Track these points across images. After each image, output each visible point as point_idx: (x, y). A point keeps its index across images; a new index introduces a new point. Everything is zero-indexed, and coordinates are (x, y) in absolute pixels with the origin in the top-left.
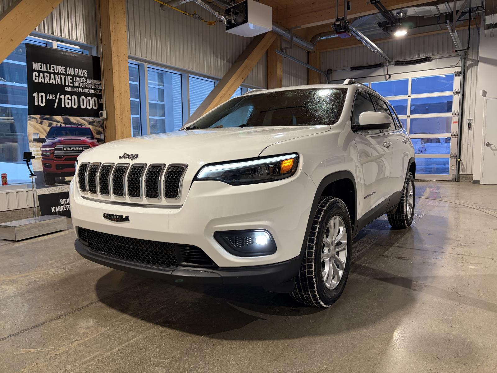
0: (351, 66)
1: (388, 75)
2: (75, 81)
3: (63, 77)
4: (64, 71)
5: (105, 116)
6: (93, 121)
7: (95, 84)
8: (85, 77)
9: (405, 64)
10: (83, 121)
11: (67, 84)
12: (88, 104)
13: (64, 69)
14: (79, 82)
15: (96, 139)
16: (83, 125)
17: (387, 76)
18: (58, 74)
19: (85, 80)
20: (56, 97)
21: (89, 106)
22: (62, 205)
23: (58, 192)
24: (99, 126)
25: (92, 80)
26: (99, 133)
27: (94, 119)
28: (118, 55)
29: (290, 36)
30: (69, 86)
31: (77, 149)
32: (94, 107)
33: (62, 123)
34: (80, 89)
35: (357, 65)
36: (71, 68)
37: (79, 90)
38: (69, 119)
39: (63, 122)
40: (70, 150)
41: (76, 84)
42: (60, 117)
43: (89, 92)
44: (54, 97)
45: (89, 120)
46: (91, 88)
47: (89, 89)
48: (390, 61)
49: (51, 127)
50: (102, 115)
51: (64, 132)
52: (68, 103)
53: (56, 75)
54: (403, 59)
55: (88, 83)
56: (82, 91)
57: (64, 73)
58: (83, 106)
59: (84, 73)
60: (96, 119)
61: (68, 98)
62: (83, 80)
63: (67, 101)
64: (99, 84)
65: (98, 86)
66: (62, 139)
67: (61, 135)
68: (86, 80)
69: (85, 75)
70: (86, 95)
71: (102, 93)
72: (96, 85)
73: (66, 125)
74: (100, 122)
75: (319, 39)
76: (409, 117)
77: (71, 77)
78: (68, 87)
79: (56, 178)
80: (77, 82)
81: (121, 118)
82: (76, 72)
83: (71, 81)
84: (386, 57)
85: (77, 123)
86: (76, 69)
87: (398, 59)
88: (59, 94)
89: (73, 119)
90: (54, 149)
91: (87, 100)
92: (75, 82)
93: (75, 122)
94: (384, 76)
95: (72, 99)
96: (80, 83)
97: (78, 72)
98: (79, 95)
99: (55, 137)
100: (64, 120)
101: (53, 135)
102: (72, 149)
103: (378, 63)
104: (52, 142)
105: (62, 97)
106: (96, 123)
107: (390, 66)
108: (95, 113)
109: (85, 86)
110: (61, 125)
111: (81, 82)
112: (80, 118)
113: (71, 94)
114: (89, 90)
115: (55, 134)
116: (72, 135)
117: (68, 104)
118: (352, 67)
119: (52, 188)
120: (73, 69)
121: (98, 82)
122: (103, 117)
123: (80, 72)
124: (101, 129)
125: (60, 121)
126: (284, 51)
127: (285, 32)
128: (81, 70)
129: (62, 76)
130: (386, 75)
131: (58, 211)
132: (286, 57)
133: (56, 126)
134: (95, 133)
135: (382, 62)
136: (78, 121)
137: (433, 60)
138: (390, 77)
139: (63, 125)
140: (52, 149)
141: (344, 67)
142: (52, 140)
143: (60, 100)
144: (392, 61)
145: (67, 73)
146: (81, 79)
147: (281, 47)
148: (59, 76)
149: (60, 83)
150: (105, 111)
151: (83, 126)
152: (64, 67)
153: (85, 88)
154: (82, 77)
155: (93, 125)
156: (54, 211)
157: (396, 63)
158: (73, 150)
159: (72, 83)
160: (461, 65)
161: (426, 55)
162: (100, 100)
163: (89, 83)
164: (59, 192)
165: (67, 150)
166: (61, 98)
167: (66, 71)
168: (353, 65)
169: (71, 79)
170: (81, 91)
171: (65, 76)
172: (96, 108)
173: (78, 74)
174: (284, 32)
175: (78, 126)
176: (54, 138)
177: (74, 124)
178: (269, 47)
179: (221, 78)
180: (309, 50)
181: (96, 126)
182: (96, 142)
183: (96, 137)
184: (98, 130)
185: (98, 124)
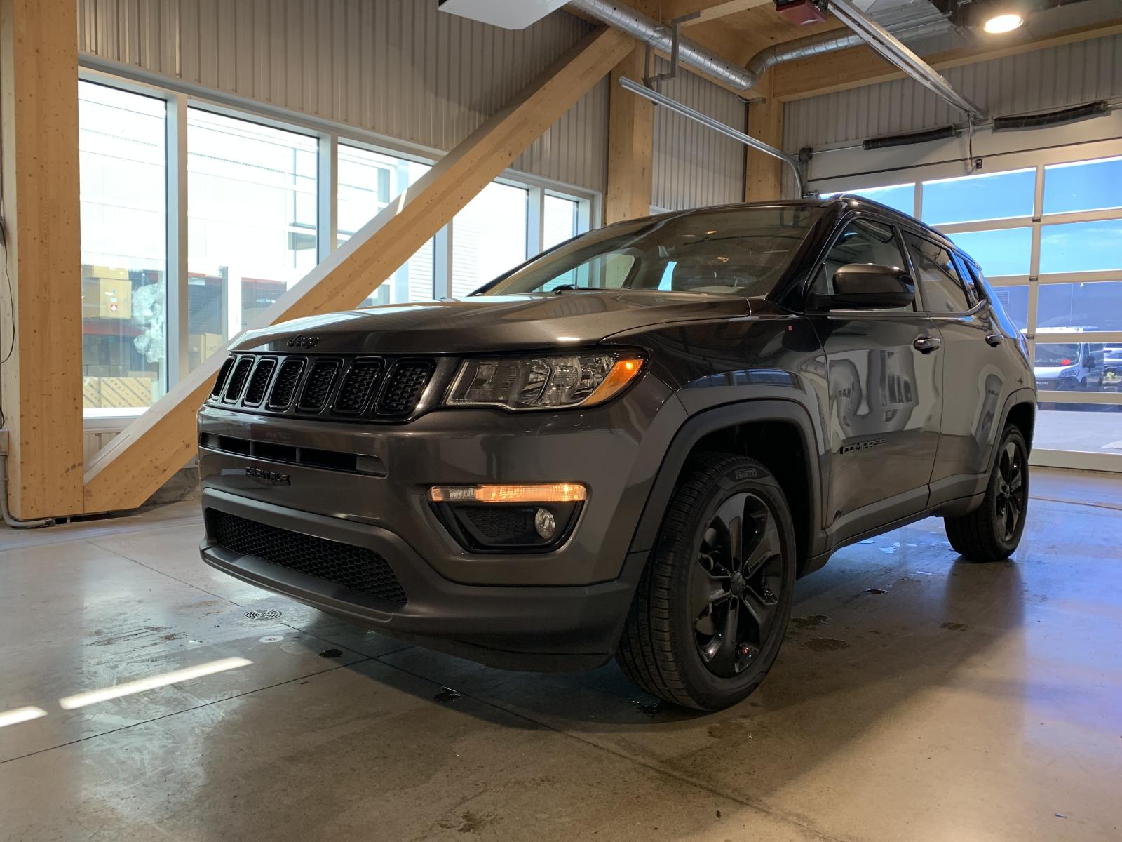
0: (867, 137)
1: (971, 158)
9: (1025, 126)
17: (969, 161)
29: (670, 42)
35: (884, 133)
48: (980, 117)
54: (1019, 111)
75: (771, 61)
76: (1036, 280)
81: (42, 241)
84: (967, 107)
87: (1006, 112)
94: (962, 162)
103: (943, 124)
107: (977, 133)
118: (868, 139)
126: (654, 84)
127: (655, 31)
130: (966, 159)
135: (957, 122)
137: (1113, 112)
138: (978, 166)
141: (847, 140)
144: (986, 120)
147: (647, 72)
157: (999, 122)
161: (1090, 99)
168: (873, 134)
174: (650, 32)
178: (610, 73)
179: (445, 153)
180: (748, 98)
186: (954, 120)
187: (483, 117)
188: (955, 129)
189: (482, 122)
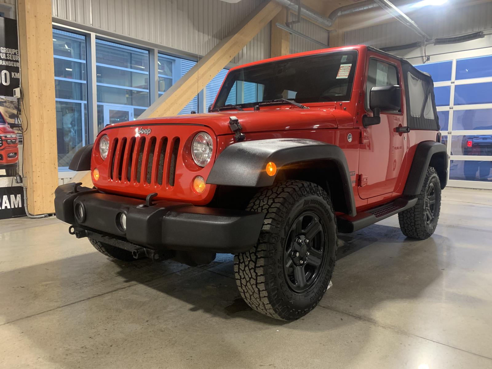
1: (425, 56)
5: (18, 95)
6: (3, 100)
9: (448, 42)
15: (9, 124)
17: (424, 58)
24: (13, 108)
25: (1, 48)
26: (12, 116)
27: (4, 98)
29: (298, 6)
32: (3, 82)
35: (388, 45)
48: (429, 38)
54: (446, 36)
60: (8, 98)
64: (12, 54)
65: (12, 56)
71: (19, 65)
72: (7, 55)
74: (14, 103)
75: (340, 14)
76: (452, 108)
81: (39, 98)
84: (424, 34)
87: (440, 36)
94: (421, 58)
106: (8, 103)
107: (428, 45)
121: (12, 51)
122: (16, 95)
124: (15, 112)
126: (291, 26)
127: (291, 2)
132: (292, 33)
134: (7, 116)
137: (485, 36)
138: (428, 59)
144: (432, 40)
147: (287, 20)
155: (3, 106)
157: (436, 41)
161: (476, 30)
162: (15, 75)
172: (8, 84)
178: (271, 21)
180: (329, 30)
181: (8, 108)
182: (8, 127)
183: (7, 121)
184: (12, 113)
185: (10, 105)
186: (418, 40)
187: (218, 40)
188: (418, 44)
189: (218, 43)
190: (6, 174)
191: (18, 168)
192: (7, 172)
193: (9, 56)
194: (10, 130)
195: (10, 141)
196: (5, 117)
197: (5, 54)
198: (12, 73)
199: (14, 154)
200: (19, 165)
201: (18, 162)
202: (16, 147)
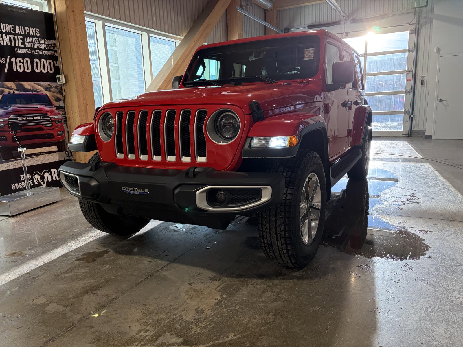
0: (308, 24)
1: (345, 33)
2: (26, 41)
3: (12, 37)
4: (13, 30)
5: (63, 81)
6: (50, 86)
7: (49, 45)
8: (37, 37)
10: (40, 87)
11: (17, 45)
12: (42, 67)
13: (13, 27)
14: (31, 42)
15: (55, 106)
16: (39, 91)
18: (6, 33)
19: (37, 41)
20: (6, 60)
21: (44, 69)
22: (24, 181)
23: (17, 167)
24: (57, 92)
25: (45, 40)
26: (58, 100)
27: (51, 84)
28: (73, 11)
30: (19, 47)
31: (35, 118)
32: (49, 71)
33: (15, 90)
34: (33, 51)
35: (314, 23)
36: (20, 27)
37: (31, 51)
38: (22, 85)
39: (16, 88)
40: (27, 120)
41: (27, 45)
42: (12, 83)
43: (43, 53)
44: (3, 60)
45: (45, 86)
46: (45, 49)
47: (43, 50)
48: (347, 18)
49: (3, 95)
50: (60, 80)
51: (18, 101)
52: (20, 66)
53: (4, 35)
54: (359, 17)
55: (40, 44)
56: (35, 53)
57: (12, 32)
58: (37, 69)
59: (36, 32)
60: (53, 84)
61: (20, 61)
62: (35, 40)
63: (18, 64)
64: (53, 45)
65: (53, 46)
66: (16, 108)
67: (15, 103)
68: (39, 40)
69: (37, 34)
70: (40, 57)
71: (58, 54)
73: (20, 92)
74: (58, 88)
77: (22, 37)
78: (19, 49)
79: (13, 152)
80: (29, 42)
81: (82, 83)
82: (27, 31)
83: (22, 41)
85: (32, 89)
86: (26, 28)
87: (355, 17)
88: (9, 57)
89: (27, 85)
90: (8, 120)
91: (42, 62)
92: (26, 43)
93: (29, 88)
94: (341, 34)
95: (24, 62)
96: (32, 44)
97: (28, 31)
98: (32, 57)
99: (8, 106)
100: (16, 86)
101: (6, 104)
102: (28, 119)
103: (334, 20)
104: (5, 112)
105: (13, 60)
106: (54, 89)
107: (346, 23)
108: (52, 77)
109: (38, 47)
110: (14, 92)
111: (33, 42)
112: (35, 83)
113: (23, 56)
114: (42, 52)
115: (7, 103)
116: (28, 103)
117: (20, 69)
119: (10, 163)
120: (23, 27)
121: (52, 42)
122: (61, 82)
123: (31, 31)
124: (59, 96)
125: (12, 87)
126: (244, 8)
128: (33, 28)
129: (10, 36)
130: (343, 33)
131: (19, 188)
132: (246, 14)
133: (9, 93)
134: (53, 100)
136: (33, 87)
137: (389, 18)
139: (16, 92)
140: (6, 120)
141: (301, 25)
142: (5, 109)
143: (11, 63)
144: (349, 19)
145: (17, 33)
146: (33, 38)
147: (241, 3)
148: (8, 36)
149: (9, 44)
150: (63, 75)
151: (39, 93)
152: (13, 26)
153: (38, 49)
154: (33, 36)
155: (50, 91)
156: (15, 189)
157: (353, 20)
158: (30, 120)
159: (23, 43)
160: (415, 22)
161: (382, 13)
162: (56, 63)
163: (43, 44)
164: (19, 167)
165: (23, 120)
166: (11, 61)
167: (15, 30)
168: (310, 23)
169: (21, 39)
170: (33, 53)
171: (14, 36)
172: (52, 72)
173: (29, 33)
175: (33, 93)
176: (7, 108)
177: (29, 90)
179: (183, 38)
180: (265, 9)
181: (53, 92)
182: (55, 109)
183: (54, 104)
184: (57, 96)
185: (55, 90)
186: (338, 19)
188: (339, 22)
190: (58, 149)
191: (65, 143)
192: (58, 148)
193: (51, 47)
194: (57, 111)
195: (58, 121)
196: (52, 101)
197: (48, 45)
198: (55, 61)
199: (61, 132)
200: (66, 142)
201: (65, 139)
202: (63, 126)
